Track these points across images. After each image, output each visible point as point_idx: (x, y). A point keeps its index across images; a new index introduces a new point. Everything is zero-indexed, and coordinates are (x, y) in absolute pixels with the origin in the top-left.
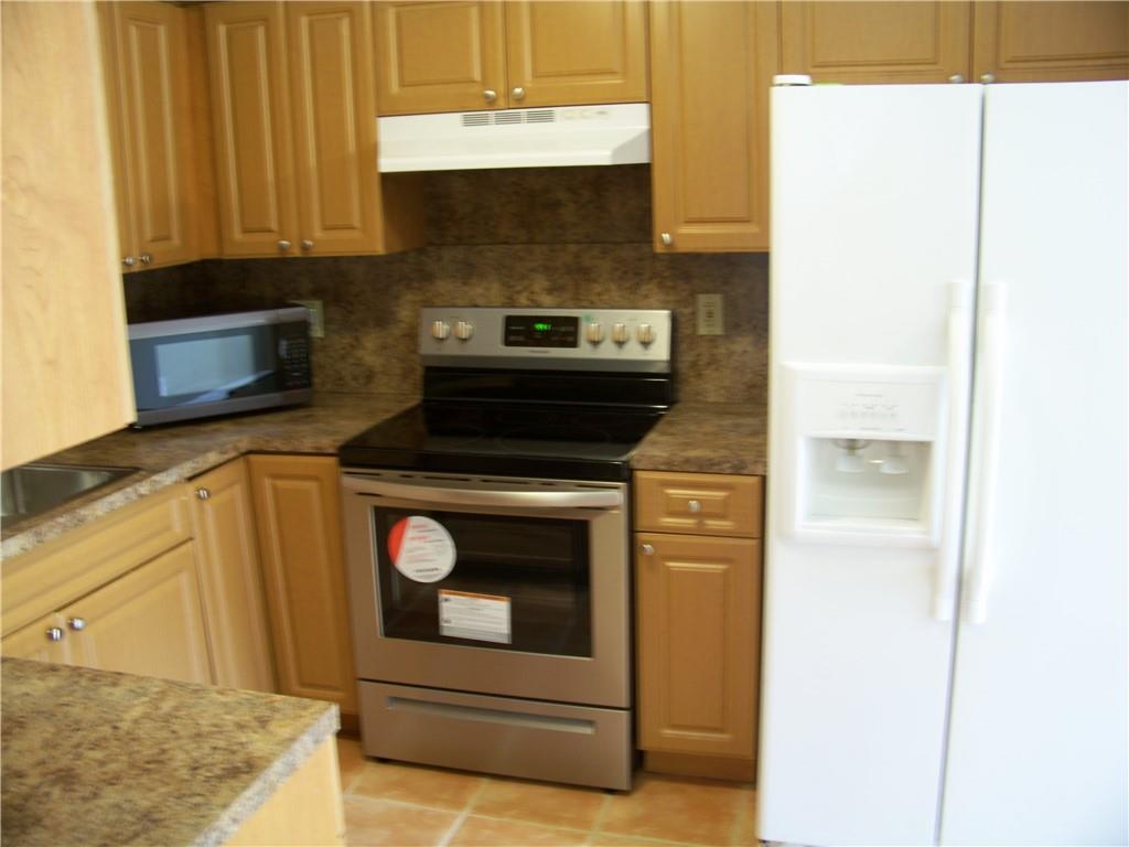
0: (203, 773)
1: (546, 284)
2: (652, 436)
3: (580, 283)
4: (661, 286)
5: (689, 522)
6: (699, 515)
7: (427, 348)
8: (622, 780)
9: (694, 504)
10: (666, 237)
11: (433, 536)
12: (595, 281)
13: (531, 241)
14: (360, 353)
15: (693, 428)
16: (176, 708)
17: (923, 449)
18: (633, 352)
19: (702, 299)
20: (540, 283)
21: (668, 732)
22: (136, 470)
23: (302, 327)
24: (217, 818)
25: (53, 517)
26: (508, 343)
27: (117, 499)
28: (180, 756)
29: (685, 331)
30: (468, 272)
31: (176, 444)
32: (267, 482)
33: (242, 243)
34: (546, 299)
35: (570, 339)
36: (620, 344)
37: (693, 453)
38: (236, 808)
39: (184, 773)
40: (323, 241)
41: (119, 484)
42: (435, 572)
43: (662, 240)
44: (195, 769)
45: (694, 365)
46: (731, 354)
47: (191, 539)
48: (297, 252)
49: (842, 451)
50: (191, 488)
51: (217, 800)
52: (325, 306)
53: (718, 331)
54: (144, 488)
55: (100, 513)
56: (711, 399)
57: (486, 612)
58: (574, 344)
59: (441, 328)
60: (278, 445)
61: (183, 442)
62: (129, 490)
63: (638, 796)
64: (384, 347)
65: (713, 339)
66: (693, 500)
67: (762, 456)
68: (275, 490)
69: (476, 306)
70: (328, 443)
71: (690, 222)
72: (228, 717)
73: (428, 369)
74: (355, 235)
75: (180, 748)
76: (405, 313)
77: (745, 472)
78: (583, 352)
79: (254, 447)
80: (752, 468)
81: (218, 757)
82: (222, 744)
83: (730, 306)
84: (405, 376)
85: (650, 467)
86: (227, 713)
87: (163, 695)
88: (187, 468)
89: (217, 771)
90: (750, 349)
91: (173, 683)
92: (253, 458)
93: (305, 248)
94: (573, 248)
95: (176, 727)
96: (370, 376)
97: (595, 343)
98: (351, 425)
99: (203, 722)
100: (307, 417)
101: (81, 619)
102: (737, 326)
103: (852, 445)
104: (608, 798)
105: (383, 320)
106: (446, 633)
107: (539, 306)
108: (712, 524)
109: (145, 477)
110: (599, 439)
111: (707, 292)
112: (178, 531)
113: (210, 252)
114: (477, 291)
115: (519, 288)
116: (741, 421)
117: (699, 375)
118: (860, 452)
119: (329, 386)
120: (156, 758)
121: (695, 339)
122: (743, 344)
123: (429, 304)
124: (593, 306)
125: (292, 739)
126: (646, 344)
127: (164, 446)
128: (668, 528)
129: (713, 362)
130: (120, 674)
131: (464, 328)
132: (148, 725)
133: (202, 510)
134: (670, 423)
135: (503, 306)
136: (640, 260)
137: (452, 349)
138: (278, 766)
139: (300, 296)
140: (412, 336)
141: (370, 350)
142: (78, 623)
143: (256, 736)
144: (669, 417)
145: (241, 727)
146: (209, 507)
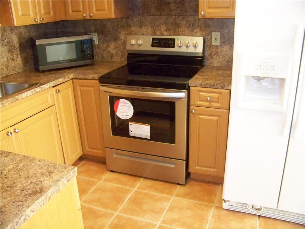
0: (25, 192)
1: (165, 28)
2: (196, 76)
3: (176, 28)
4: (201, 29)
5: (207, 104)
6: (210, 101)
7: (128, 47)
8: (183, 181)
9: (208, 98)
10: (203, 13)
11: (127, 105)
12: (180, 27)
13: (161, 15)
14: (109, 49)
15: (209, 74)
16: (24, 166)
17: (282, 81)
18: (191, 50)
19: (214, 34)
20: (163, 28)
21: (197, 168)
22: (37, 84)
23: (91, 41)
24: (24, 211)
25: (7, 99)
26: (153, 46)
27: (29, 93)
28: (19, 185)
29: (207, 43)
30: (141, 25)
31: (50, 76)
32: (79, 88)
33: (72, 15)
34: (165, 33)
35: (172, 45)
36: (187, 47)
37: (208, 82)
38: (33, 207)
39: (18, 192)
40: (96, 14)
41: (31, 88)
42: (127, 116)
43: (201, 14)
44: (22, 190)
45: (211, 54)
46: (222, 51)
47: (55, 105)
48: (89, 18)
49: (256, 81)
50: (54, 89)
51: (26, 204)
52: (98, 35)
53: (218, 43)
54: (38, 89)
55: (23, 97)
56: (215, 65)
57: (142, 129)
58: (174, 47)
59: (133, 42)
60: (81, 76)
61: (53, 75)
62: (33, 90)
63: (187, 186)
64: (116, 47)
65: (217, 47)
66: (208, 96)
67: (230, 83)
68: (81, 90)
69: (143, 35)
70: (96, 76)
71: (210, 8)
72: (39, 171)
73: (129, 54)
74: (106, 12)
75: (20, 182)
76: (122, 37)
77: (225, 88)
78: (176, 49)
79: (75, 77)
80: (227, 87)
81: (32, 186)
82: (34, 181)
83: (222, 36)
84: (122, 56)
85: (194, 85)
86: (39, 169)
87: (21, 161)
88: (52, 84)
89: (30, 192)
90: (228, 50)
91: (26, 157)
92: (74, 80)
93: (91, 16)
94: (174, 17)
95: (21, 174)
96: (112, 56)
97: (180, 47)
98: (104, 71)
99: (31, 172)
100: (92, 68)
101: (17, 129)
102: (224, 42)
103: (259, 79)
104: (179, 186)
105: (116, 39)
106: (130, 135)
107: (163, 35)
108: (214, 104)
109: (39, 86)
110: (180, 76)
111: (215, 31)
112: (50, 103)
113: (63, 18)
114: (144, 30)
115: (157, 30)
116: (224, 72)
117: (212, 57)
118: (261, 81)
119: (100, 59)
120: (11, 185)
121: (211, 46)
122: (226, 48)
123: (129, 34)
124: (179, 35)
125: (58, 180)
126: (195, 47)
127: (47, 77)
128: (200, 105)
129: (216, 53)
130: (10, 152)
131: (140, 42)
132: (13, 172)
133: (57, 96)
134: (202, 72)
135: (152, 35)
136: (194, 21)
137: (136, 48)
138: (51, 191)
139: (91, 32)
140: (124, 44)
141: (112, 48)
142: (17, 131)
143: (46, 179)
144: (202, 70)
145: (42, 174)
146: (60, 95)
